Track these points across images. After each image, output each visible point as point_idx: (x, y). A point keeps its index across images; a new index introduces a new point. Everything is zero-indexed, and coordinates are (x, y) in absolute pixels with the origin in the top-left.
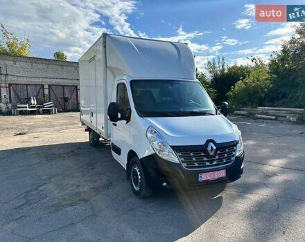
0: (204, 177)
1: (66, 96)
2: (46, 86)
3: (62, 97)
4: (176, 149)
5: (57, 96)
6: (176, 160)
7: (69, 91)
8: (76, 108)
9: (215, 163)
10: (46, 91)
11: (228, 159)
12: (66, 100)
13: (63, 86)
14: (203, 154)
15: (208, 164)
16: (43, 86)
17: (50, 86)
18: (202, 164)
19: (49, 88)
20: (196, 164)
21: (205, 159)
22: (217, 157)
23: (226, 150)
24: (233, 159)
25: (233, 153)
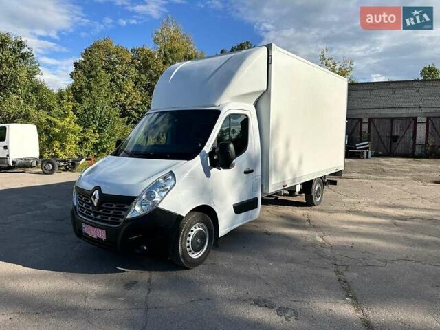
1: (395, 133)
2: (366, 120)
3: (388, 134)
5: (381, 134)
7: (401, 126)
8: (411, 151)
10: (365, 127)
11: (115, 219)
12: (394, 139)
13: (392, 119)
15: (92, 215)
16: (361, 120)
17: (370, 120)
19: (369, 123)
20: (85, 212)
21: (91, 209)
22: (101, 211)
23: (112, 206)
24: (121, 220)
25: (123, 213)
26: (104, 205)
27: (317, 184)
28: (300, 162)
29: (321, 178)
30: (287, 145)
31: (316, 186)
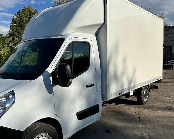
10: (173, 51)
27: (145, 89)
28: (134, 72)
29: (148, 85)
30: (124, 61)
31: (144, 90)
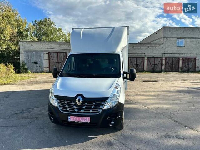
0: (71, 119)
4: (57, 97)
6: (56, 105)
9: (82, 111)
11: (95, 110)
14: (73, 103)
15: (76, 110)
18: (72, 110)
20: (68, 110)
21: (75, 107)
22: (84, 107)
23: (93, 103)
24: (100, 111)
25: (101, 107)
26: (86, 104)
